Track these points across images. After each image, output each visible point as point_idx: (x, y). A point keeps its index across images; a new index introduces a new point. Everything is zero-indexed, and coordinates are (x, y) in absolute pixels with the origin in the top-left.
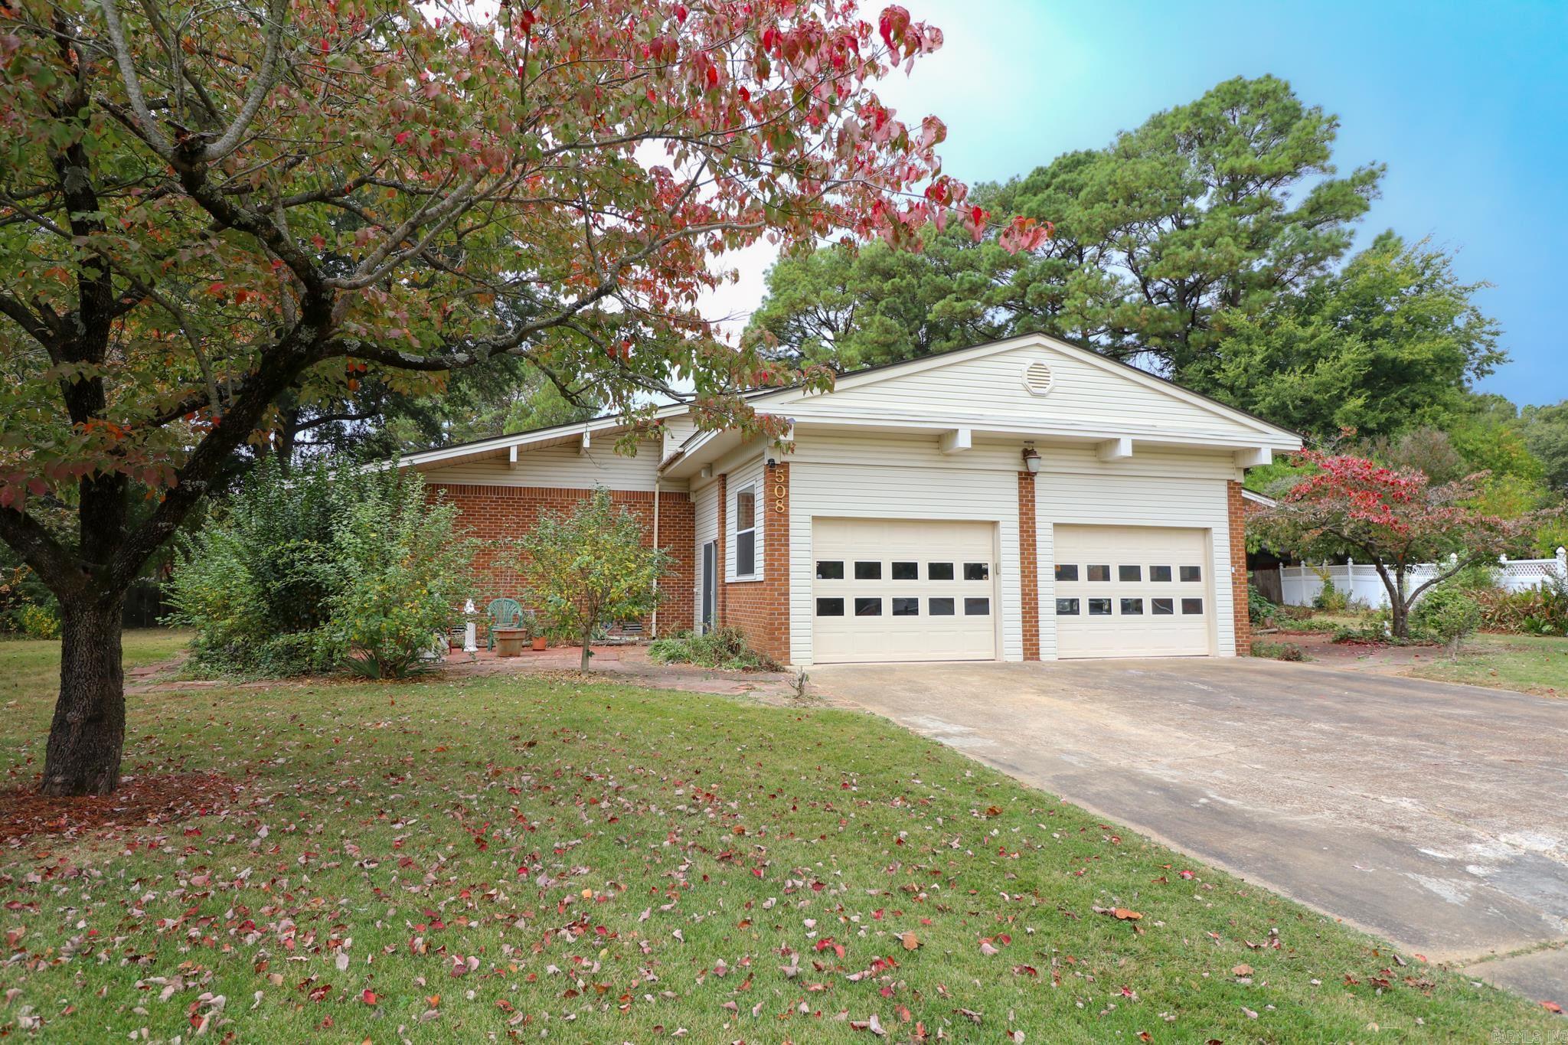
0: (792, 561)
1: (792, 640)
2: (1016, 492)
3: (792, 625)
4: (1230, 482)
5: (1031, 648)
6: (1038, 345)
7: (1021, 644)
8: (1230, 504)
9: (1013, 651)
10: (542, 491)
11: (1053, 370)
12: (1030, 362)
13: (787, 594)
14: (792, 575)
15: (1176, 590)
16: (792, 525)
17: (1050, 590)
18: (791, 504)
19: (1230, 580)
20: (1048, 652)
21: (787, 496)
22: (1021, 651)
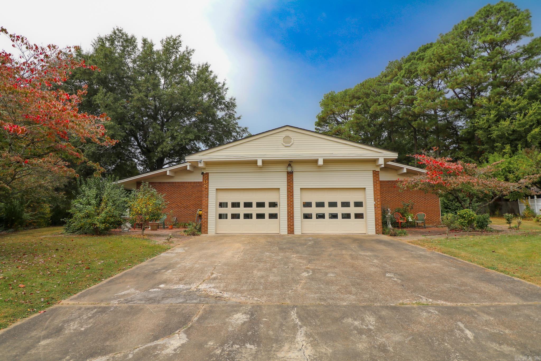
0: (209, 202)
1: (209, 226)
2: (286, 178)
3: (209, 222)
4: (373, 171)
5: (291, 229)
6: (287, 130)
7: (287, 228)
8: (374, 179)
9: (284, 231)
10: (181, 183)
11: (292, 138)
12: (284, 136)
13: (207, 212)
14: (209, 207)
15: (352, 210)
16: (209, 192)
17: (298, 211)
18: (209, 185)
19: (373, 206)
20: (297, 231)
21: (208, 183)
22: (287, 231)
